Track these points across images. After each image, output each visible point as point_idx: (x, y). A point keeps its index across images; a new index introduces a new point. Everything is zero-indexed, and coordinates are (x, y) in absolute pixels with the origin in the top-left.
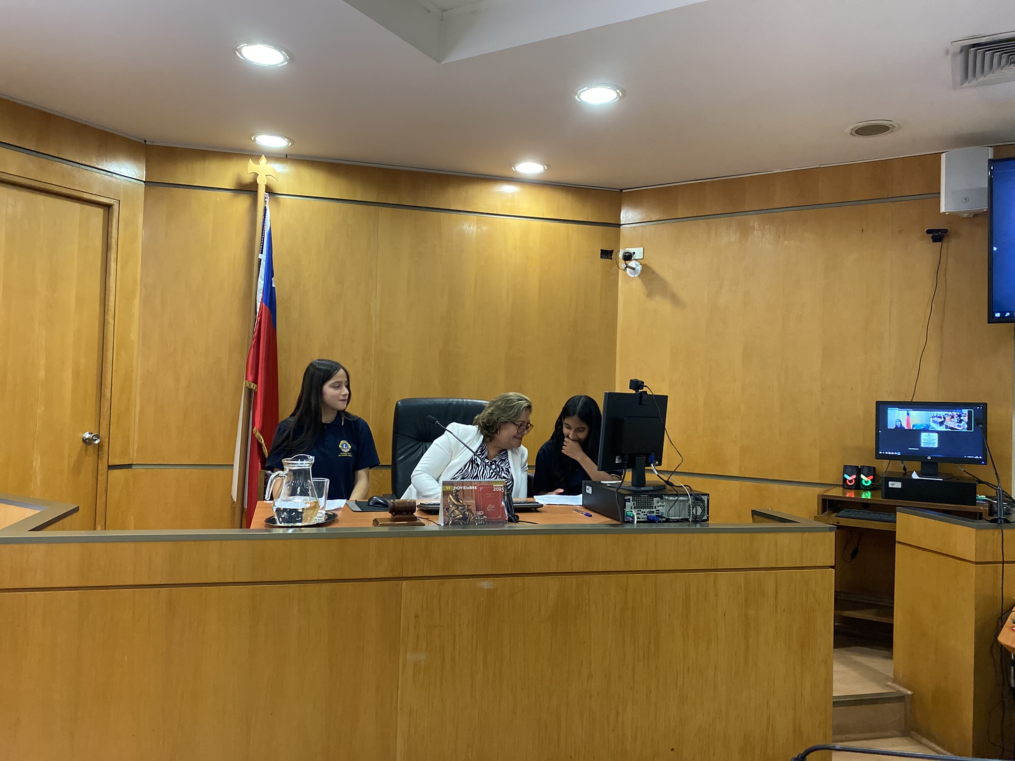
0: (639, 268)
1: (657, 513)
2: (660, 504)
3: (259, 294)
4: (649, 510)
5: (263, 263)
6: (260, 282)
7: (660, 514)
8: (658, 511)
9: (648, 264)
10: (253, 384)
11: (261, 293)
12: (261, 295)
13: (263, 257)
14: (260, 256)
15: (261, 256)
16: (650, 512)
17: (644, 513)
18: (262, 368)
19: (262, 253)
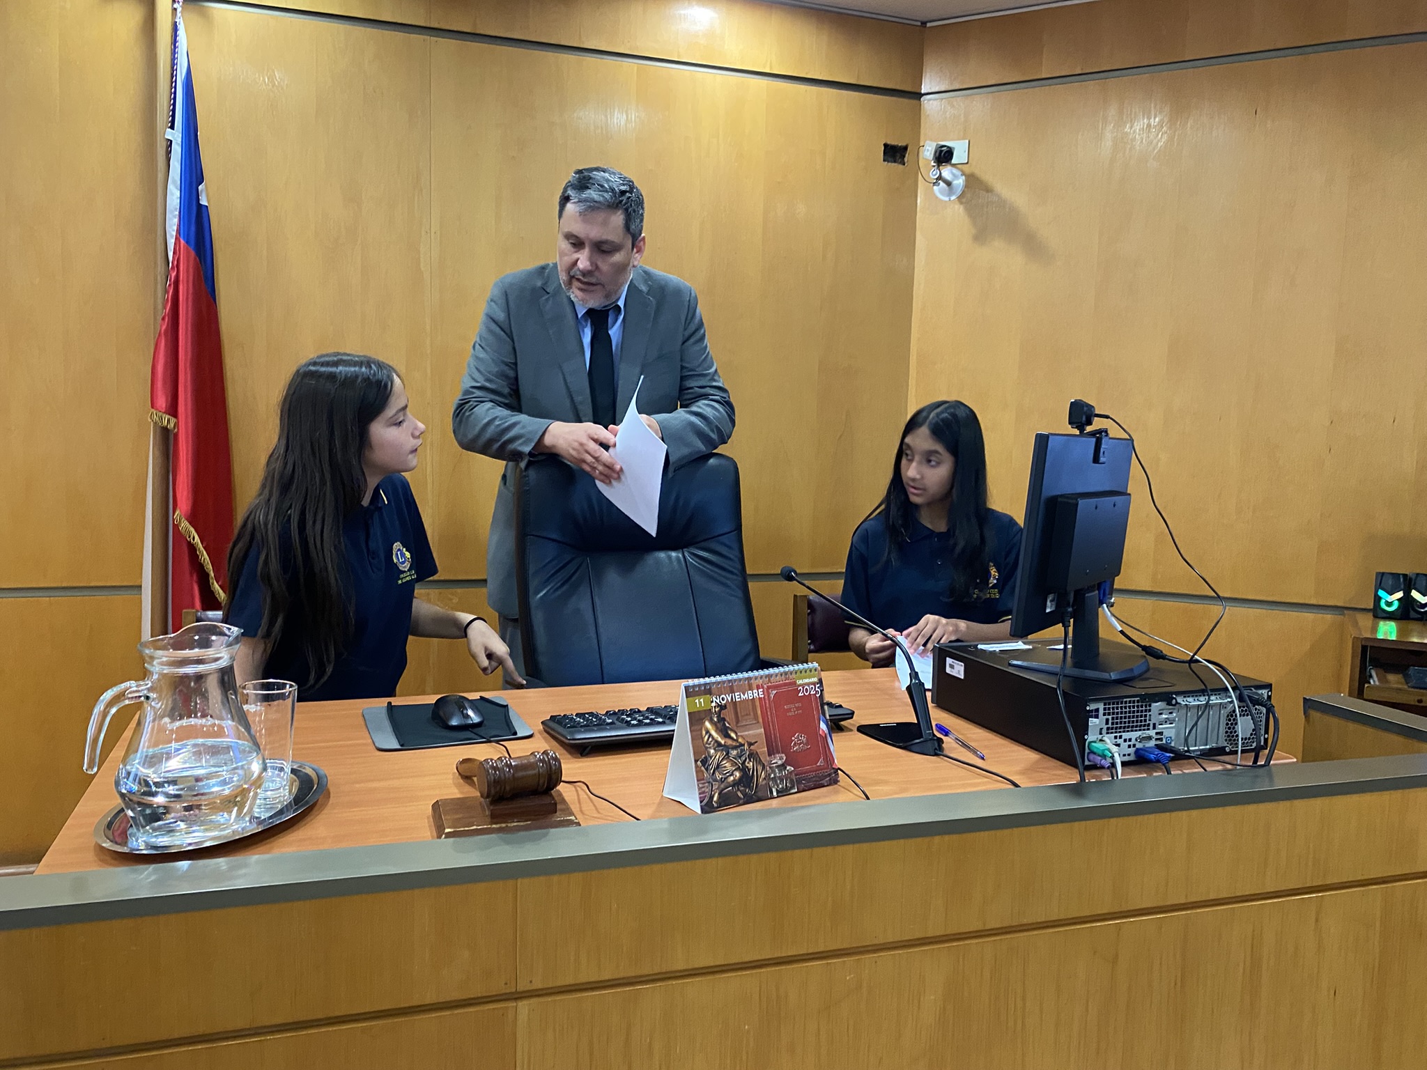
0: (960, 182)
1: (1156, 739)
2: (1164, 716)
3: (170, 219)
4: (1140, 733)
5: (177, 149)
6: (172, 194)
7: (1164, 742)
8: (1161, 733)
9: (977, 172)
10: (167, 417)
11: (175, 217)
12: (176, 220)
13: (176, 136)
14: (169, 134)
15: (172, 134)
16: (1142, 739)
17: (1128, 743)
18: (186, 382)
19: (172, 127)
